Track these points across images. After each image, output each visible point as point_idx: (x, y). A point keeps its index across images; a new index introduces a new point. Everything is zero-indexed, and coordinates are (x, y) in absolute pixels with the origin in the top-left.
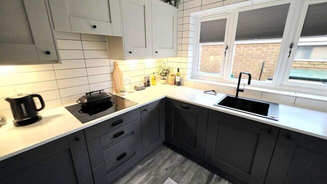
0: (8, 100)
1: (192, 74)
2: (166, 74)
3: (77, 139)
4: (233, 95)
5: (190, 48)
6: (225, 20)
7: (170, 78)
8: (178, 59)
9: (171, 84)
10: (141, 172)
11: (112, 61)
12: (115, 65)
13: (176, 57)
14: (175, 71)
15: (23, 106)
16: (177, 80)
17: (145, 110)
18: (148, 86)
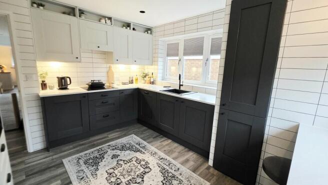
0: (58, 78)
1: (163, 77)
2: (145, 76)
3: (85, 97)
4: (178, 88)
5: (160, 59)
6: (178, 43)
7: (147, 79)
8: (153, 67)
9: (148, 83)
10: (117, 132)
11: (108, 65)
12: (110, 67)
13: (152, 65)
14: (151, 75)
15: (63, 80)
16: (152, 81)
17: (122, 93)
18: (132, 83)
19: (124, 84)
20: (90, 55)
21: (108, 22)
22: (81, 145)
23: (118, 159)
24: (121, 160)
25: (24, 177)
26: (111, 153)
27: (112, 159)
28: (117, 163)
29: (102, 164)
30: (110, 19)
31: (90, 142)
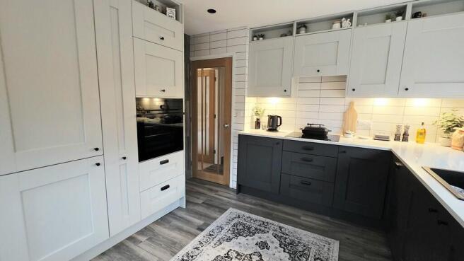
0: (269, 116)
11: (348, 100)
12: (351, 104)
17: (344, 152)
18: (405, 139)
19: (378, 138)
20: (317, 86)
21: (346, 23)
22: (262, 206)
23: (260, 251)
24: (261, 255)
25: (200, 202)
26: (268, 237)
27: (256, 244)
28: (250, 255)
29: (241, 239)
30: (350, 16)
31: (273, 209)
